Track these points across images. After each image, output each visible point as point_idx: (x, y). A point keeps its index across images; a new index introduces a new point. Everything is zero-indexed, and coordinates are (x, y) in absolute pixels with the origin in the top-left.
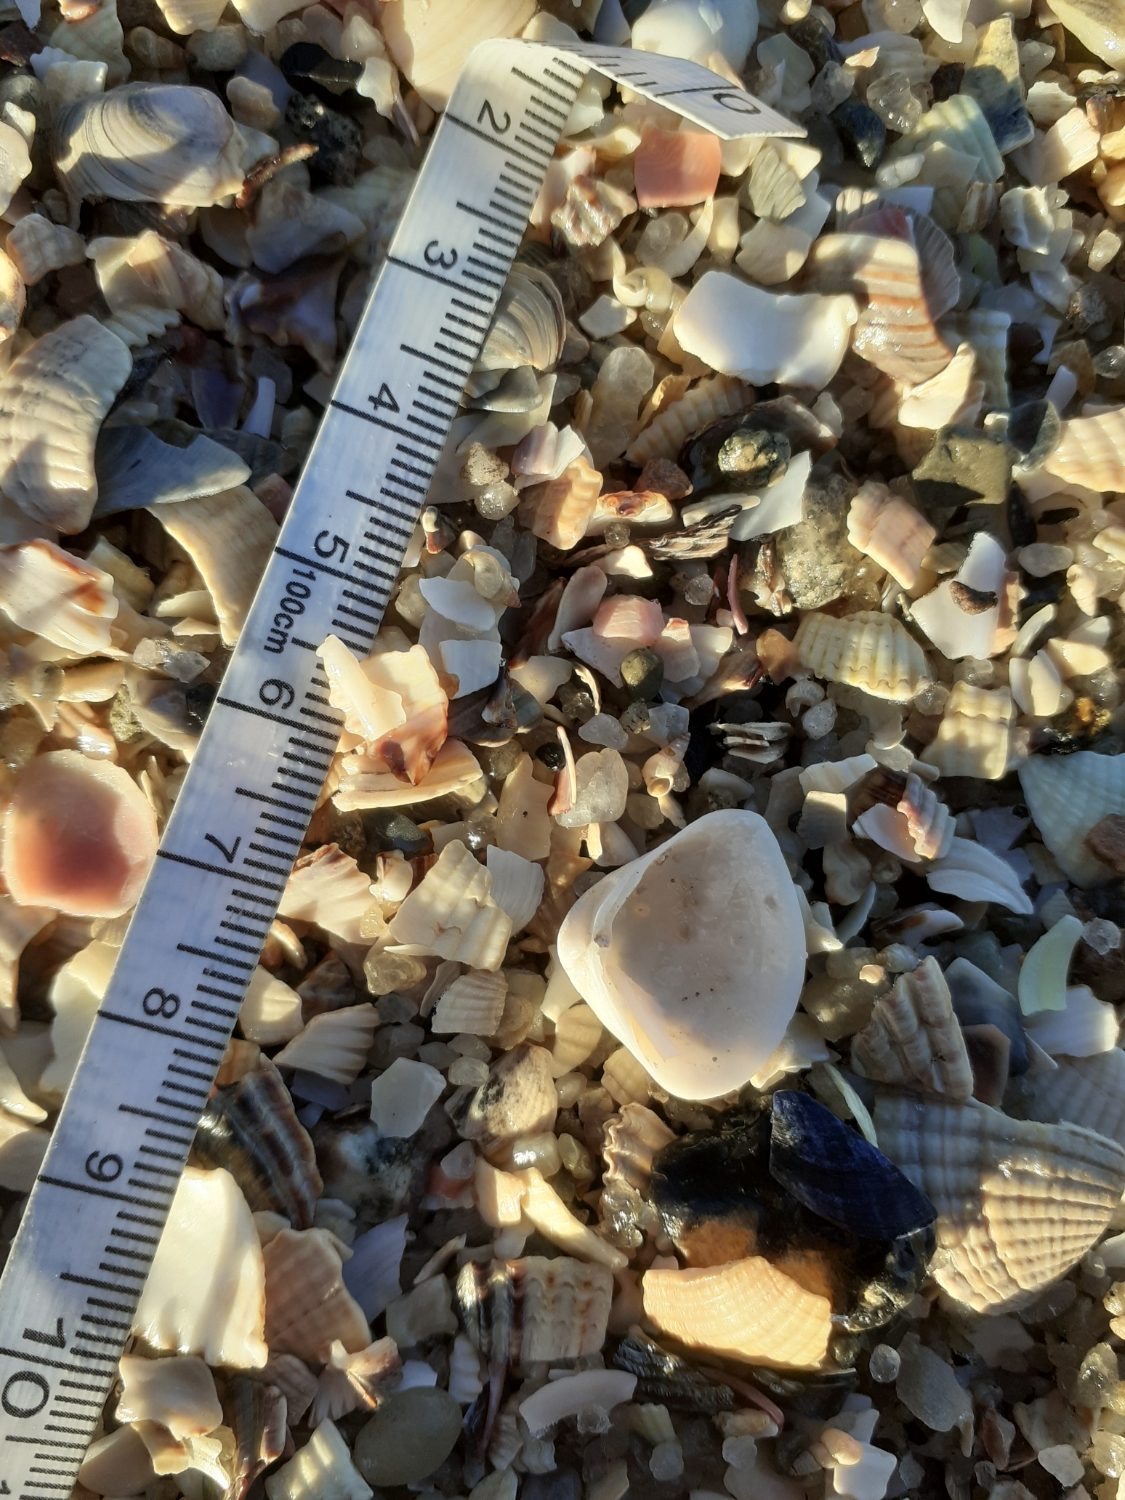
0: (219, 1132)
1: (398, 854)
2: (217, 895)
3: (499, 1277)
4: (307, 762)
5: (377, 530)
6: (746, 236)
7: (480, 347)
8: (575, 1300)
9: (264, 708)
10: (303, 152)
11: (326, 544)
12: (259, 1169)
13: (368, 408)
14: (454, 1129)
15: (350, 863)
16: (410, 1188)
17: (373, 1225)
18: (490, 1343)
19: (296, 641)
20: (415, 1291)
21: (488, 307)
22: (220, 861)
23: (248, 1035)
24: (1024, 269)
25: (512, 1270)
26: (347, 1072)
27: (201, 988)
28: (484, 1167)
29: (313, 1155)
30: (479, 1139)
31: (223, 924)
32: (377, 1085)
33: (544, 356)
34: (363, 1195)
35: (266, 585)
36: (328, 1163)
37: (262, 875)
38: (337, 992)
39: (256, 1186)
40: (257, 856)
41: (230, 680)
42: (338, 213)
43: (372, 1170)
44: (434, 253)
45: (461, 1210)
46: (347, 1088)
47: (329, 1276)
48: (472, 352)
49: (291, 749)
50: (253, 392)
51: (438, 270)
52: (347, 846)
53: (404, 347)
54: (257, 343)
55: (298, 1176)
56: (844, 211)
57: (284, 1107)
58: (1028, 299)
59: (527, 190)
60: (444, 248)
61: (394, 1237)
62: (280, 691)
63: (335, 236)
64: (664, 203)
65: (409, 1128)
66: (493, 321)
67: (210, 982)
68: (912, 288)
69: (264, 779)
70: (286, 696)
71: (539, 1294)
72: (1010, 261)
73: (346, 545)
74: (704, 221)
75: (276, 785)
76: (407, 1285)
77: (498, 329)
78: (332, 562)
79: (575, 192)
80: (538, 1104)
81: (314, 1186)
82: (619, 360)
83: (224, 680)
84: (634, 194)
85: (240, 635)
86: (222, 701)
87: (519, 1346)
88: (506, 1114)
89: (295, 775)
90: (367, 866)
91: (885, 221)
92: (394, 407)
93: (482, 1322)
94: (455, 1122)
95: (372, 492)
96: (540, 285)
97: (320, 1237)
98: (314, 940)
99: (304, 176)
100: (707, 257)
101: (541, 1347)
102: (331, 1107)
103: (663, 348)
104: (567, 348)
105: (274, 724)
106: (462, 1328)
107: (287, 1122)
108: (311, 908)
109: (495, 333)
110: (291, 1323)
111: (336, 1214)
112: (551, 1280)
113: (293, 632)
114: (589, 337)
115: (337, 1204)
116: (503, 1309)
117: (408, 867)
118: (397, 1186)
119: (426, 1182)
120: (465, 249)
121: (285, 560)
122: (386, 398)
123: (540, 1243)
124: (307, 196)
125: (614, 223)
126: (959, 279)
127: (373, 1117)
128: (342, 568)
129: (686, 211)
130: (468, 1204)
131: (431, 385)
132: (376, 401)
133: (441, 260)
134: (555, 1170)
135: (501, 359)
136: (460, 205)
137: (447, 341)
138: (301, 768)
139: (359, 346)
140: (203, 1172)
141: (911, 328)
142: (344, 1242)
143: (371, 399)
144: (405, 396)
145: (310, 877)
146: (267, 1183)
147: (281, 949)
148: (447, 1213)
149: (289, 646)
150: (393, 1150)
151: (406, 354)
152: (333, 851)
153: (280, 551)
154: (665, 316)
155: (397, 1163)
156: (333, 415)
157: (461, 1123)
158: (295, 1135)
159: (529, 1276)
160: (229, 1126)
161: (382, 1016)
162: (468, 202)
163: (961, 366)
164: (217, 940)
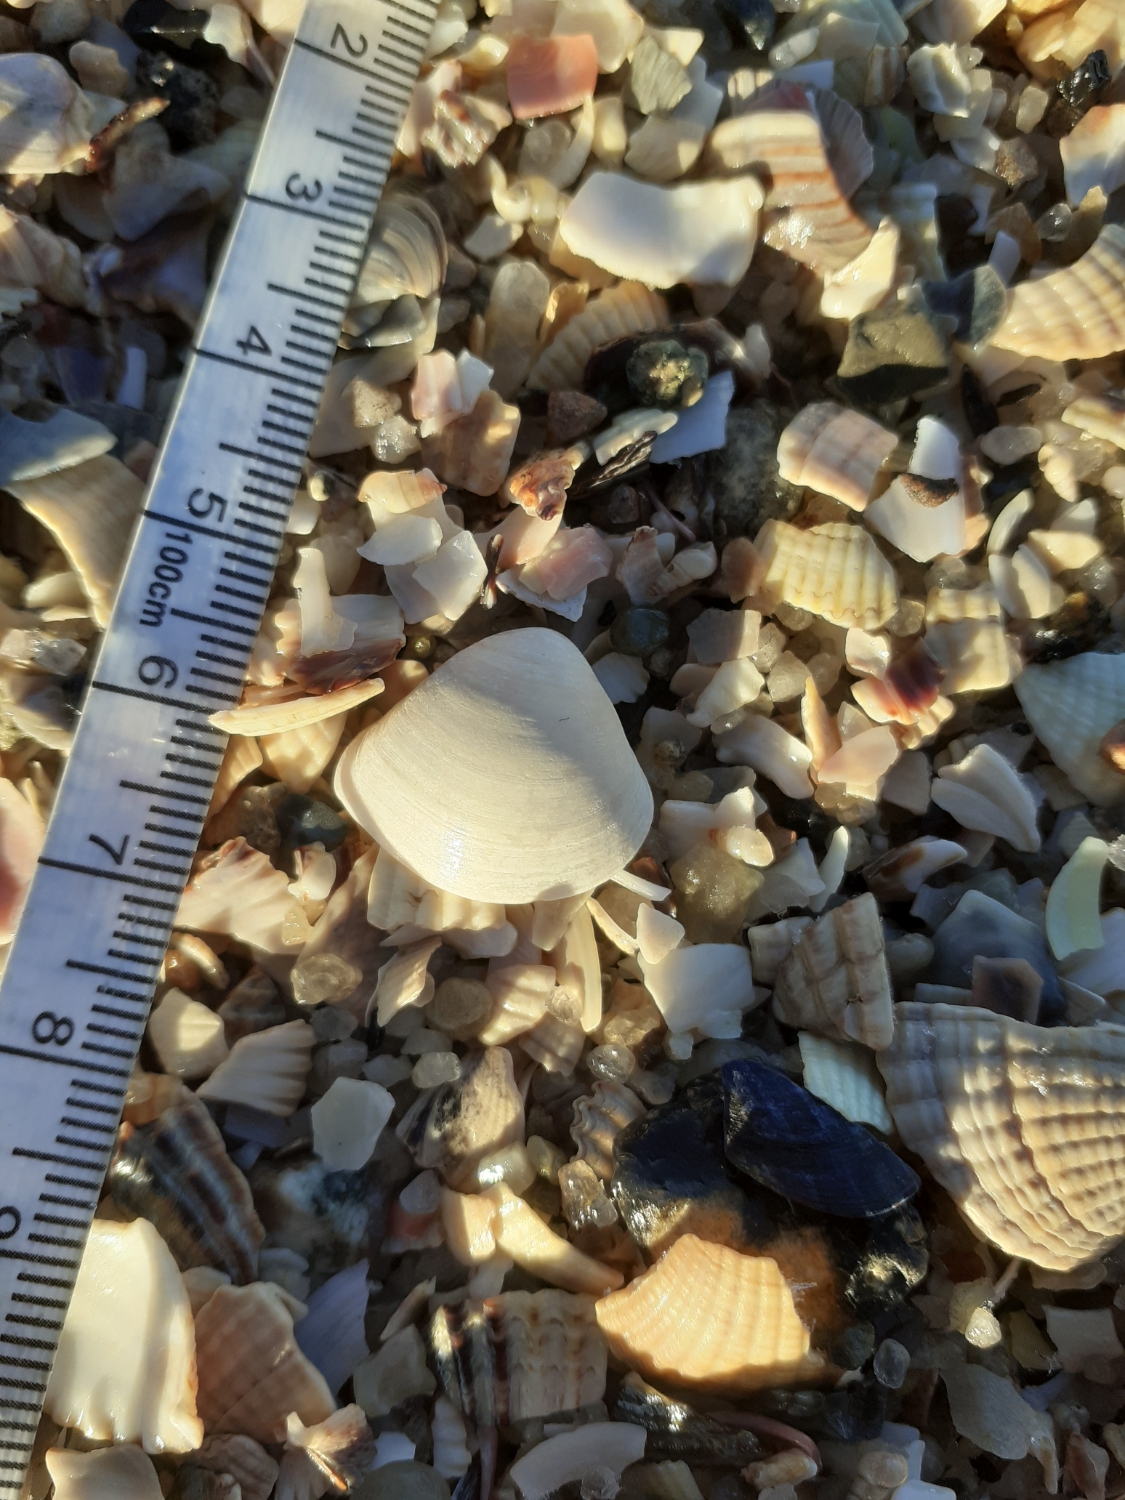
0: (140, 1178)
1: (319, 847)
2: (109, 901)
3: (476, 1320)
4: (199, 746)
5: (257, 483)
6: (635, 136)
7: (355, 279)
8: (565, 1339)
9: (144, 688)
10: (152, 107)
11: (201, 503)
12: (187, 1218)
13: (237, 353)
14: (411, 1157)
15: (261, 860)
16: (368, 1229)
17: (328, 1276)
18: (473, 1401)
19: (175, 612)
20: (385, 1348)
21: (360, 236)
22: (108, 864)
23: (169, 1068)
24: (943, 138)
25: (487, 1309)
26: (284, 1101)
27: (96, 1009)
28: (449, 1195)
29: (248, 1197)
30: (440, 1166)
31: (117, 935)
32: (316, 1110)
33: (424, 283)
34: (314, 1242)
35: (137, 553)
36: (268, 1207)
37: (157, 876)
38: (264, 1010)
39: (186, 1238)
40: (150, 855)
41: (104, 660)
42: (199, 171)
43: (320, 1211)
44: (295, 186)
45: (428, 1250)
46: (287, 1120)
47: (278, 1337)
48: (346, 284)
49: (179, 732)
50: (121, 363)
51: (302, 203)
52: (259, 842)
53: (272, 287)
54: (123, 313)
55: (233, 1223)
56: (738, 96)
57: (211, 1145)
58: (953, 167)
59: (392, 112)
60: (307, 180)
61: (353, 1288)
62: (162, 670)
63: (198, 193)
64: (541, 111)
65: (358, 1157)
66: (366, 251)
67: (107, 1001)
68: (817, 161)
69: (150, 767)
70: (168, 675)
71: (523, 1336)
72: (929, 132)
73: (222, 501)
74: (585, 124)
75: (165, 775)
76: (374, 1344)
77: (374, 259)
78: (209, 522)
79: (442, 108)
80: (501, 1112)
81: (253, 1233)
82: (508, 276)
83: (98, 663)
84: (509, 107)
85: (112, 614)
86: (97, 685)
87: (507, 1402)
88: (468, 1131)
89: (186, 761)
90: (283, 863)
91: (783, 97)
92: (265, 349)
93: (461, 1376)
94: (411, 1149)
95: (247, 441)
96: (416, 210)
97: (265, 1292)
98: (235, 956)
99: (162, 138)
100: (594, 160)
101: (532, 1400)
102: (272, 1145)
103: (555, 260)
104: (450, 271)
105: (157, 706)
106: (440, 1389)
107: (216, 1161)
108: (224, 919)
109: (370, 264)
110: (239, 1398)
111: (286, 1266)
112: (534, 1316)
113: (172, 602)
114: (476, 259)
115: (284, 1254)
116: (483, 1357)
117: (330, 861)
118: (351, 1228)
119: (386, 1221)
120: (329, 178)
121: (157, 525)
122: (255, 341)
123: (522, 1277)
124: (167, 158)
125: (487, 138)
126: (871, 149)
127: (316, 1149)
128: (221, 527)
129: (567, 117)
130: (435, 1242)
131: (304, 323)
132: (244, 345)
133: (305, 193)
134: (526, 1184)
135: (381, 289)
136: (320, 134)
137: (318, 275)
138: (192, 753)
139: (222, 290)
140: (122, 1225)
141: (821, 205)
142: (296, 1297)
143: (241, 344)
144: (277, 336)
145: (217, 880)
146: (198, 1234)
147: (194, 969)
148: (414, 1255)
149: (167, 618)
150: (343, 1187)
151: (273, 294)
152: (239, 846)
153: (150, 515)
154: (553, 225)
155: (349, 1201)
156: (198, 365)
157: (418, 1149)
158: (226, 1177)
159: (510, 1315)
160: (149, 1169)
161: (317, 1034)
162: (328, 128)
163: (884, 243)
164: (111, 953)
